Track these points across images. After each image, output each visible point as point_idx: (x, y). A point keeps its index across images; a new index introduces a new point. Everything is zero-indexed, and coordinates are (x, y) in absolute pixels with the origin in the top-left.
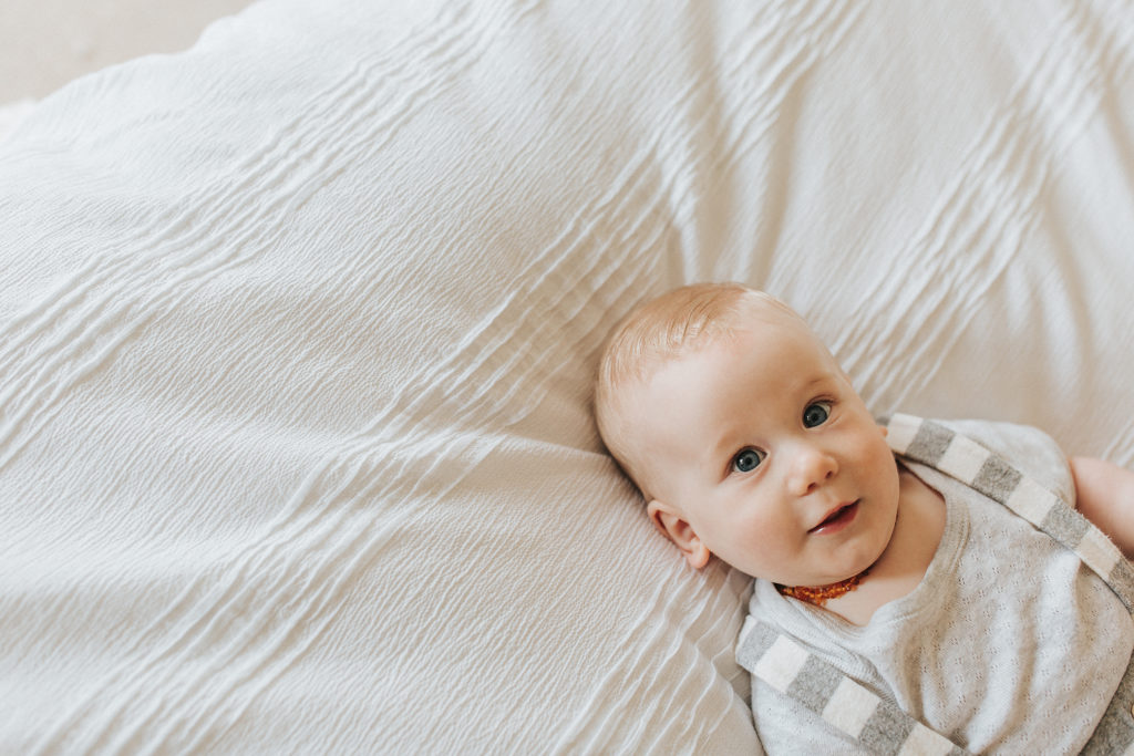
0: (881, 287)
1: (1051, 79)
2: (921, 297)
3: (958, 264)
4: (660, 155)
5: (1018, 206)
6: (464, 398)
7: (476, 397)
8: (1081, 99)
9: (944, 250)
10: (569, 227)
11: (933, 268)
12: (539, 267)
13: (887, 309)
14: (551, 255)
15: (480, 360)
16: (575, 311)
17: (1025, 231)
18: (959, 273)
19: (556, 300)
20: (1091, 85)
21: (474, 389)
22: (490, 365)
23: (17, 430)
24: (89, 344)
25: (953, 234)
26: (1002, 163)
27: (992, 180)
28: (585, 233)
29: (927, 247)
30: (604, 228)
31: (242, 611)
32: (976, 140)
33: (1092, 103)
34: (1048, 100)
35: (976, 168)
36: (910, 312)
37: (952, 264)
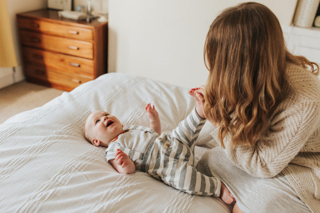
4: (91, 110)
6: (64, 132)
7: (66, 132)
9: (133, 115)
10: (78, 117)
12: (75, 121)
13: (127, 120)
14: (76, 120)
15: (66, 129)
16: (80, 126)
19: (77, 125)
21: (66, 131)
22: (68, 129)
23: (2, 141)
24: (12, 132)
25: (134, 113)
26: (141, 107)
28: (81, 117)
30: (83, 117)
31: (34, 150)
36: (129, 121)
37: (134, 116)
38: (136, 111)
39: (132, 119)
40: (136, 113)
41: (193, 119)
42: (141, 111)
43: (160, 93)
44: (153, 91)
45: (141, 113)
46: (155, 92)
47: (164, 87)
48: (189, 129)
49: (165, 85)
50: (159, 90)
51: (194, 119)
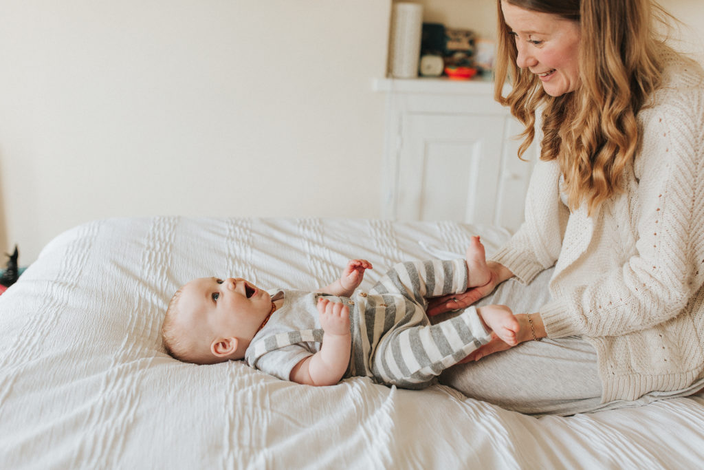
4: (143, 296)
6: (133, 354)
7: (137, 353)
10: (131, 316)
12: (129, 328)
14: (131, 324)
15: (131, 346)
16: (149, 334)
17: (254, 272)
19: (141, 333)
21: (135, 351)
26: (237, 265)
28: (136, 316)
30: (141, 313)
32: (226, 264)
33: (249, 249)
34: (237, 254)
35: (231, 267)
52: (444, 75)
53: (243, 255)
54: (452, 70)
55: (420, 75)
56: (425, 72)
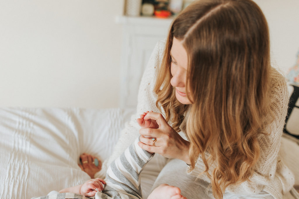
0: (4, 191)
1: (18, 143)
2: (14, 187)
3: (18, 177)
5: (24, 163)
8: (26, 144)
9: (14, 177)
11: (13, 181)
13: (8, 193)
17: (28, 165)
18: (19, 178)
20: (27, 140)
25: (14, 173)
26: (17, 159)
27: (16, 162)
29: (10, 178)
32: (9, 159)
33: (28, 143)
34: (20, 147)
35: (12, 162)
36: (13, 191)
37: (17, 178)
38: (15, 169)
39: (17, 186)
40: (16, 173)
41: (138, 158)
42: (22, 166)
43: (30, 126)
44: (16, 126)
45: (24, 169)
46: (21, 126)
47: (27, 115)
48: (129, 167)
49: (26, 111)
50: (24, 122)
51: (140, 157)
52: (154, 15)
53: (24, 148)
54: (158, 12)
55: (141, 14)
56: (144, 12)
